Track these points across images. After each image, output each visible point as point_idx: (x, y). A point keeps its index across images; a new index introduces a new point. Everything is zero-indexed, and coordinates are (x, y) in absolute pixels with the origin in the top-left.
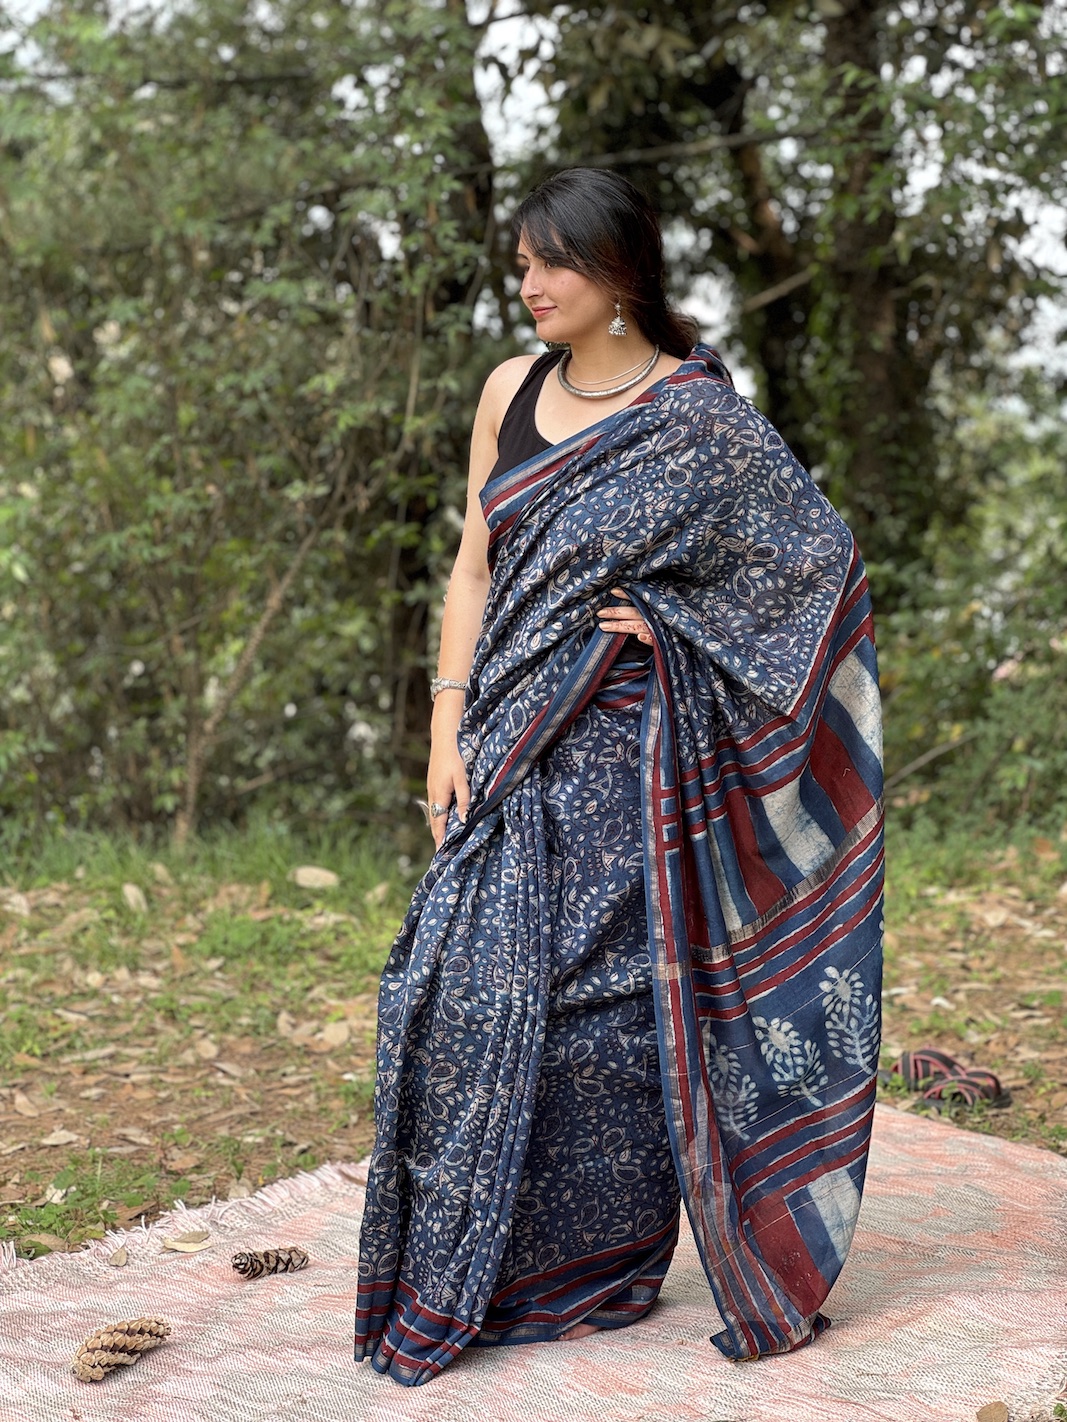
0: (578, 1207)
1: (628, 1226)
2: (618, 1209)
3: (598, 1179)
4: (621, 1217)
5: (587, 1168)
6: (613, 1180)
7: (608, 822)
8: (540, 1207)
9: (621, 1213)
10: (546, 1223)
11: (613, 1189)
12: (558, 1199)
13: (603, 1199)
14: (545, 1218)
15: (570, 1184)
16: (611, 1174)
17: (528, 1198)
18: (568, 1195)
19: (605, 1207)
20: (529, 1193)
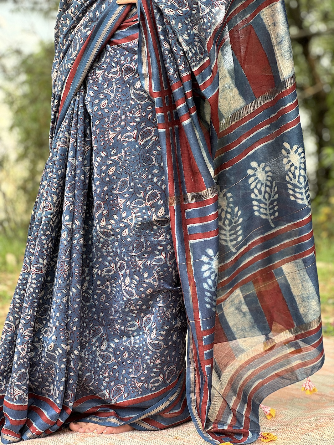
0: (132, 363)
1: (160, 378)
2: (153, 367)
3: (140, 347)
4: (155, 373)
5: (135, 340)
6: (148, 349)
7: (113, 113)
8: (113, 361)
9: (155, 370)
10: (117, 370)
11: (148, 355)
12: (121, 356)
13: (144, 361)
14: (116, 367)
15: (126, 348)
16: (146, 345)
17: (106, 353)
18: (126, 355)
19: (145, 366)
20: (107, 350)
